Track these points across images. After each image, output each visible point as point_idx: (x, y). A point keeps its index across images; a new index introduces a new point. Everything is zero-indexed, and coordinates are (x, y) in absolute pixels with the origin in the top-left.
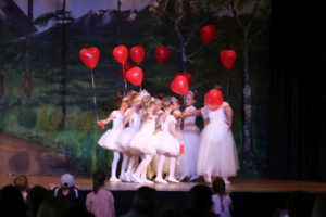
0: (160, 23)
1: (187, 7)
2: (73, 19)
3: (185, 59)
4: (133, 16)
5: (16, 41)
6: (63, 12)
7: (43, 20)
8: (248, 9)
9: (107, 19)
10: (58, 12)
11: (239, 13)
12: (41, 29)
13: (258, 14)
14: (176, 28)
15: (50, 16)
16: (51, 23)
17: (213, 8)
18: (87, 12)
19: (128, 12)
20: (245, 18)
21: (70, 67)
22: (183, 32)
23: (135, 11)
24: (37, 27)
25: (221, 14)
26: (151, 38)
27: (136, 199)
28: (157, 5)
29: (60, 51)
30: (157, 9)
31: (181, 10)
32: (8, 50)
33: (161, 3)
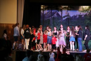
0: (89, 17)
2: (70, 17)
4: (83, 16)
5: (59, 21)
6: (68, 15)
9: (78, 17)
12: (64, 19)
15: (66, 16)
16: (66, 18)
18: (73, 15)
19: (82, 15)
23: (84, 15)
24: (63, 18)
26: (87, 21)
28: (88, 13)
29: (68, 23)
30: (88, 14)
32: (57, 23)
33: (89, 13)
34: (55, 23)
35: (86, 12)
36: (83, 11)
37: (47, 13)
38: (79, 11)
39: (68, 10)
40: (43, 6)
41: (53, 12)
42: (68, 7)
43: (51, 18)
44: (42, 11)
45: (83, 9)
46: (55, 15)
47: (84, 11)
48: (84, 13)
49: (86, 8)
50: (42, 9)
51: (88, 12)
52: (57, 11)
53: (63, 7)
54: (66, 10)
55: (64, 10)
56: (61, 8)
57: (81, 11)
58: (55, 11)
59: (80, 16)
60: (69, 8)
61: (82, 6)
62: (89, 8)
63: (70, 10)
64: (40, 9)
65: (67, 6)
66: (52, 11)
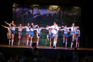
0: (58, 16)
1: (63, 13)
2: (41, 15)
3: (62, 23)
4: (52, 15)
5: (30, 19)
6: (39, 14)
7: (35, 15)
8: (75, 14)
9: (48, 15)
10: (38, 14)
11: (73, 15)
12: (35, 17)
13: (77, 15)
15: (36, 14)
16: (37, 16)
17: (68, 14)
18: (44, 14)
19: (52, 14)
20: (74, 16)
21: (40, 24)
22: (62, 18)
25: (70, 15)
26: (56, 19)
29: (38, 21)
30: (57, 13)
31: (62, 14)
32: (28, 21)
34: (26, 21)
35: (56, 11)
36: (53, 11)
37: (19, 11)
38: (49, 10)
39: (39, 8)
40: (15, 4)
41: (24, 10)
42: (39, 6)
43: (22, 15)
44: (14, 9)
45: (53, 8)
46: (27, 13)
47: (53, 10)
49: (55, 7)
50: (14, 7)
51: (57, 11)
52: (29, 10)
53: (34, 5)
54: (37, 9)
55: (35, 8)
56: (32, 7)
57: (51, 10)
58: (26, 9)
59: (50, 15)
60: (40, 7)
61: (51, 6)
62: (58, 7)
63: (41, 9)
64: (12, 7)
65: (38, 5)
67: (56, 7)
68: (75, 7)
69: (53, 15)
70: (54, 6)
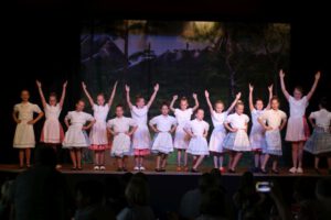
1: (235, 48)
2: (155, 56)
3: (233, 83)
4: (197, 54)
5: (116, 71)
6: (149, 51)
7: (135, 57)
8: (277, 49)
9: (180, 56)
10: (146, 51)
11: (270, 52)
12: (133, 63)
13: (284, 53)
14: (227, 62)
15: (140, 54)
16: (140, 59)
17: (253, 49)
18: (165, 50)
19: (194, 51)
20: (275, 56)
22: (232, 65)
23: (199, 51)
24: (131, 61)
25: (258, 53)
26: (210, 69)
27: (201, 182)
28: (213, 46)
30: (214, 49)
31: (230, 50)
33: (217, 45)
35: (208, 41)
36: (197, 39)
38: (183, 37)
39: (147, 32)
41: (95, 39)
42: (147, 24)
43: (88, 59)
45: (196, 31)
46: (105, 50)
47: (199, 36)
48: (201, 45)
49: (205, 27)
51: (212, 41)
52: (111, 38)
53: (130, 23)
54: (141, 36)
55: (134, 33)
56: (124, 28)
57: (191, 39)
58: (103, 36)
59: (188, 54)
60: (150, 28)
61: (191, 23)
62: (216, 28)
63: (155, 33)
65: (144, 22)
66: (92, 37)
67: (210, 25)
68: (275, 25)
69: (199, 57)
70: (200, 24)
